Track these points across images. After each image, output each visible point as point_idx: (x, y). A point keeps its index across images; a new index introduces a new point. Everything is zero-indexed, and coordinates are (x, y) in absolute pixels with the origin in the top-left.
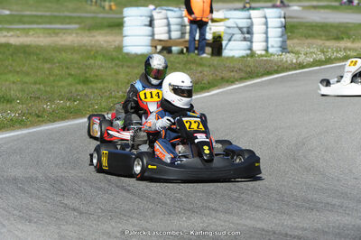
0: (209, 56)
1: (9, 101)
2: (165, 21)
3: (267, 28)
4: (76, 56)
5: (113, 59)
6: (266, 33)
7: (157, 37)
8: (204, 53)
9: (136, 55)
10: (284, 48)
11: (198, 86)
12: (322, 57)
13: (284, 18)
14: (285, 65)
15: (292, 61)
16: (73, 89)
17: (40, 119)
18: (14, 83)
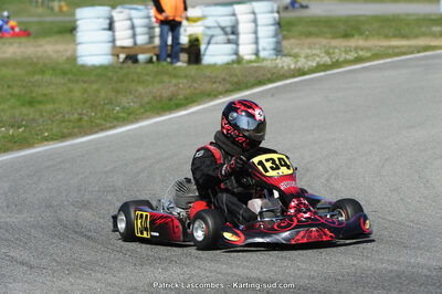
0: (185, 65)
2: (128, 23)
3: (257, 26)
4: (18, 71)
5: (64, 73)
6: (256, 32)
7: (118, 43)
8: (178, 60)
9: (94, 68)
10: (278, 51)
11: (172, 103)
12: (327, 60)
13: (278, 12)
14: (281, 73)
15: (289, 66)
16: (17, 113)
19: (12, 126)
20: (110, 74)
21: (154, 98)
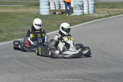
1: (2, 32)
2: (54, 3)
3: (89, 5)
4: (24, 16)
6: (88, 7)
7: (51, 9)
9: (44, 15)
10: (94, 12)
12: (108, 14)
13: (95, 1)
14: (95, 18)
15: (97, 16)
16: (24, 28)
17: (13, 38)
18: (3, 26)
19: (23, 31)
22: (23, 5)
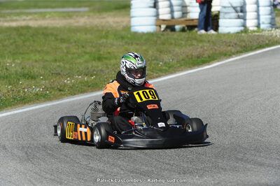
1: (33, 78)
2: (168, 3)
3: (258, 7)
4: (89, 36)
5: (123, 38)
6: (258, 11)
7: (161, 17)
9: (143, 34)
10: (273, 24)
11: (199, 60)
14: (275, 40)
16: (90, 66)
17: (62, 93)
18: (36, 61)
19: (87, 75)
20: (155, 39)
21: (187, 56)
22: (87, 9)
